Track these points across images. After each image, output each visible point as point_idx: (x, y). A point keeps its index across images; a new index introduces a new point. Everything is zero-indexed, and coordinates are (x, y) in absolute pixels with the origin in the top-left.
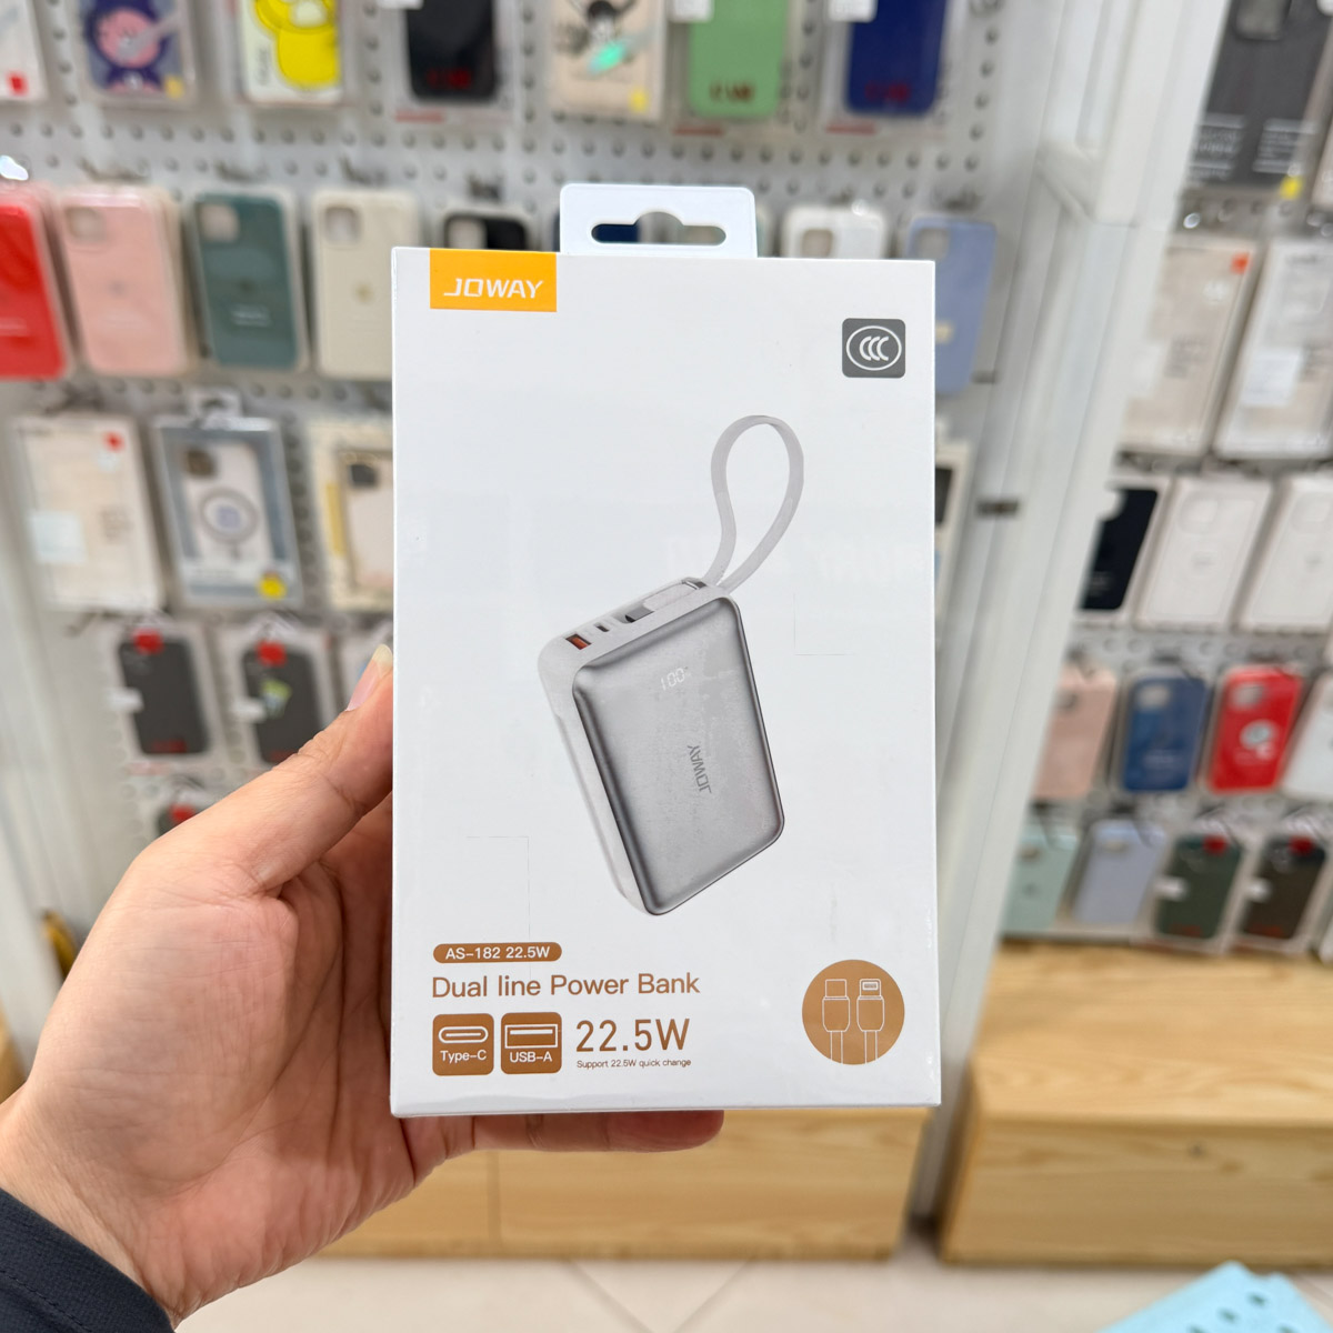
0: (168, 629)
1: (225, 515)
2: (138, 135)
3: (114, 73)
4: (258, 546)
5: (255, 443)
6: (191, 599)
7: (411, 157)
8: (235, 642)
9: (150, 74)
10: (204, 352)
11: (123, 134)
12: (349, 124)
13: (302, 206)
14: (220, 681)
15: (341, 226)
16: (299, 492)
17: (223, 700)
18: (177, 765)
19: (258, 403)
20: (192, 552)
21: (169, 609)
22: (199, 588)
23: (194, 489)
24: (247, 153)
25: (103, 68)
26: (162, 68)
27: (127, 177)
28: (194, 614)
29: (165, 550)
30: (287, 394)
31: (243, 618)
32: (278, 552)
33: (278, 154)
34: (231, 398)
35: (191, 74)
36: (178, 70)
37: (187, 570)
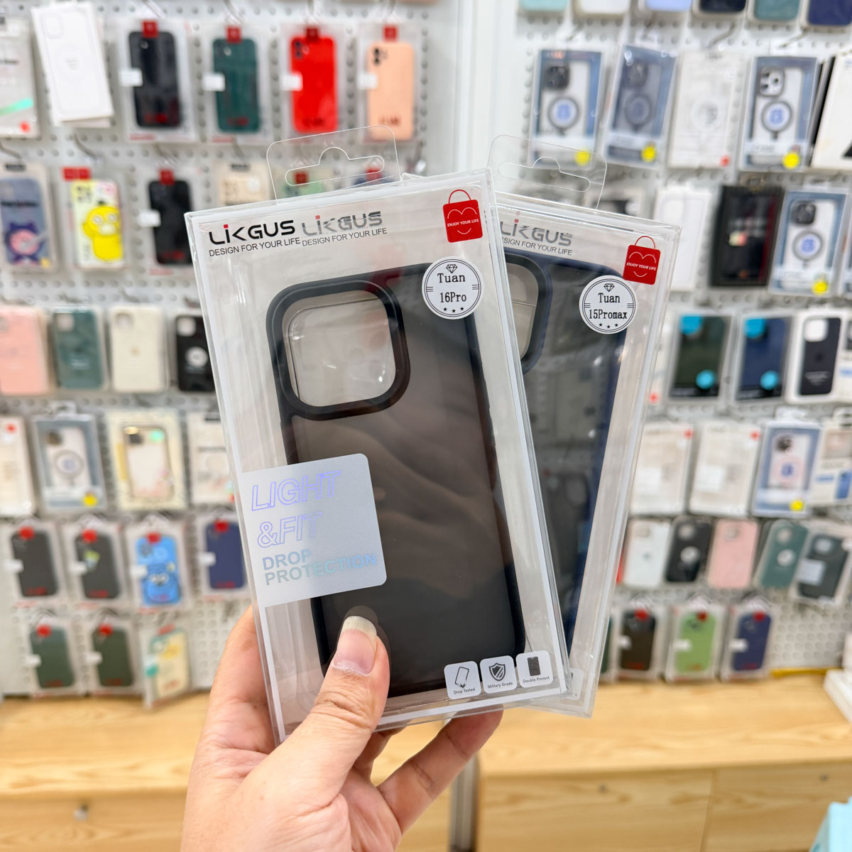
0: (38, 526)
1: (67, 464)
2: (30, 285)
3: (17, 258)
4: (83, 480)
5: (83, 427)
6: (49, 509)
7: (159, 291)
8: (71, 531)
9: (34, 258)
10: (59, 384)
11: (22, 285)
12: (129, 277)
13: (106, 314)
14: (64, 555)
15: (124, 321)
16: (104, 451)
17: (65, 564)
18: (40, 602)
19: (86, 408)
20: (50, 484)
21: (37, 515)
22: (54, 503)
23: (52, 451)
24: (80, 291)
25: (12, 256)
26: (40, 255)
27: (22, 303)
28: (50, 518)
29: (36, 485)
30: (100, 402)
31: (76, 518)
32: (94, 481)
33: (96, 291)
34: (71, 405)
35: (54, 256)
36: (47, 255)
37: (47, 493)
